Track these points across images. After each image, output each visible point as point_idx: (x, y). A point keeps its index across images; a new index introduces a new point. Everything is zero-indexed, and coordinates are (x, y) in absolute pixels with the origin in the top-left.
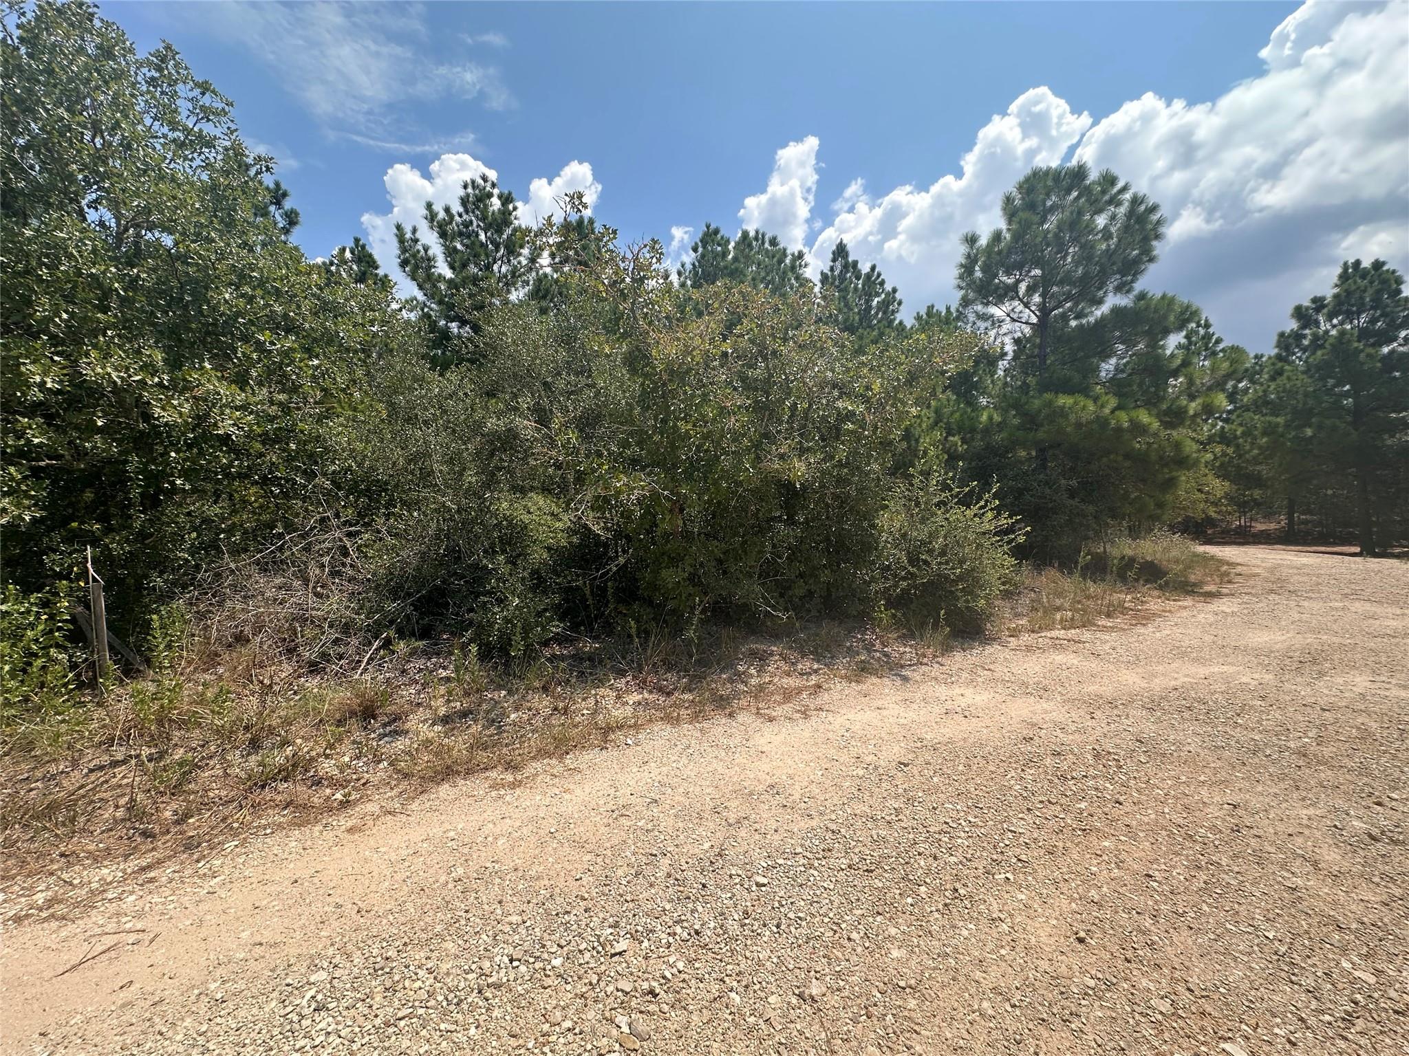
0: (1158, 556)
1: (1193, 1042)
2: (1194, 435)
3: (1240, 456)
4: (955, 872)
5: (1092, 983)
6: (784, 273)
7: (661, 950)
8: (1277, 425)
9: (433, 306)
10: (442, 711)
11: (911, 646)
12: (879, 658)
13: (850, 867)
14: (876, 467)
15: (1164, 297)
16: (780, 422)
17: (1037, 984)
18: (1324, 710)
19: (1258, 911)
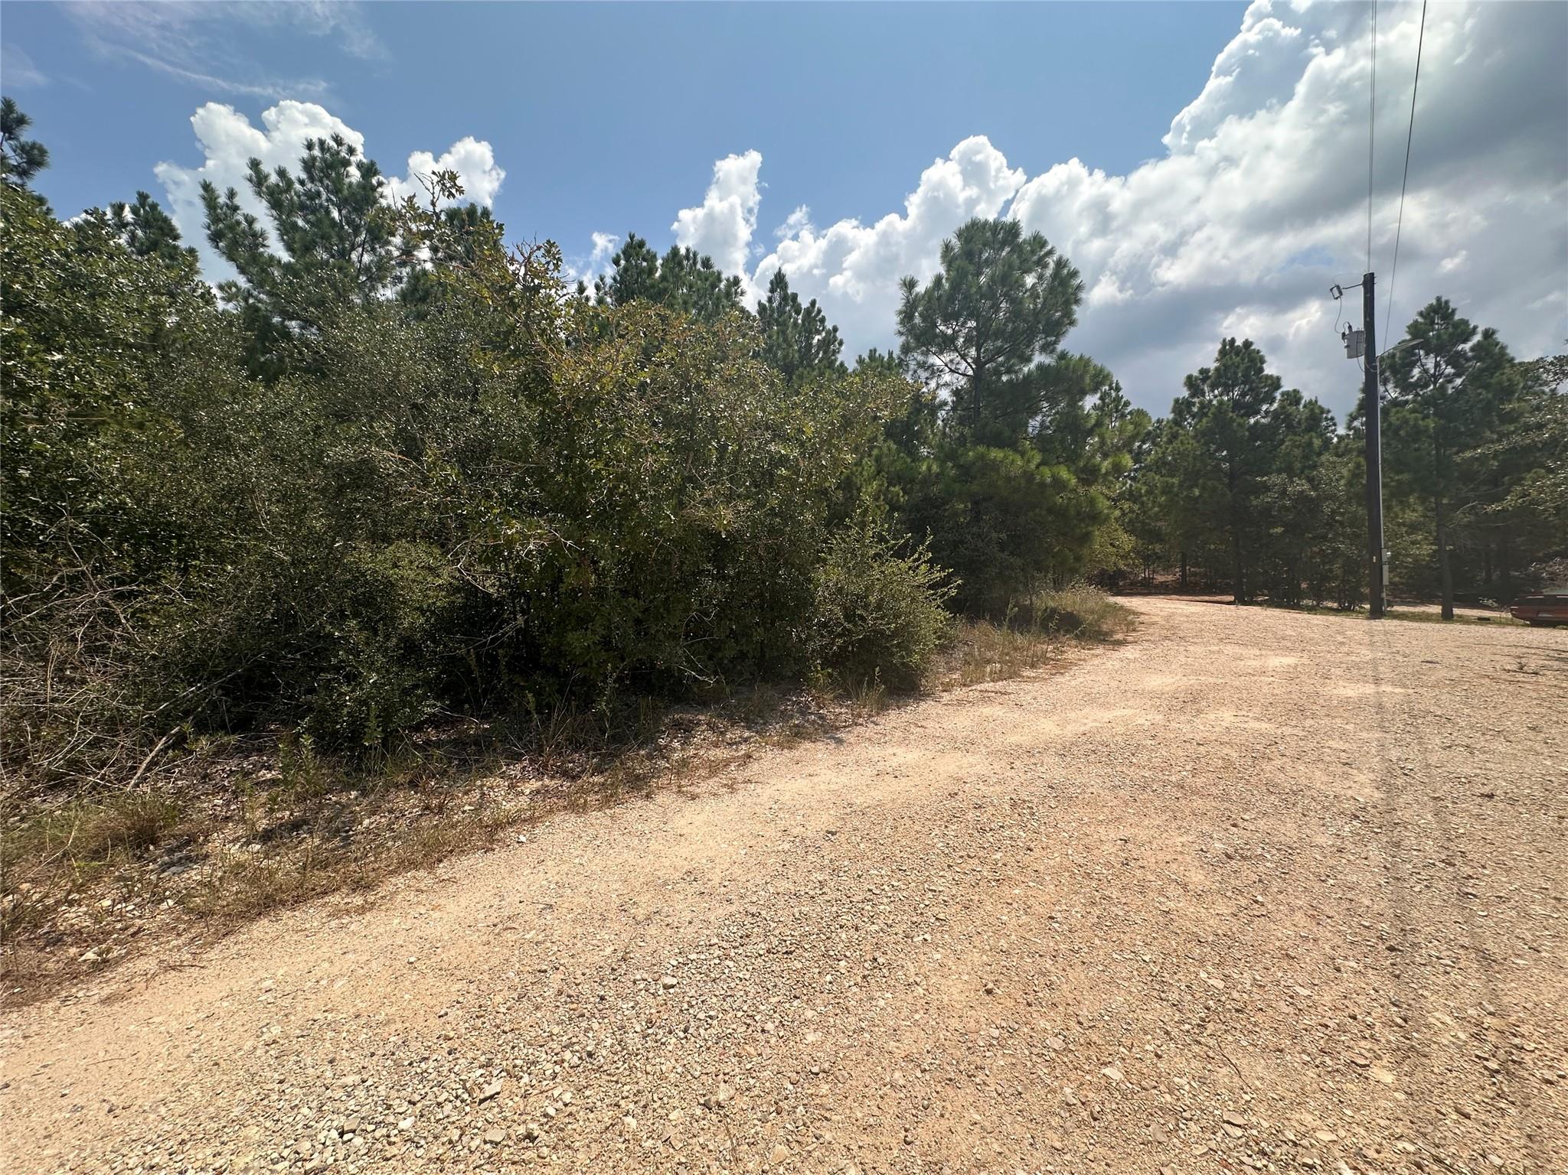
0: (1077, 607)
1: (1080, 1073)
2: (1106, 491)
3: (1145, 512)
4: (875, 940)
5: (996, 1033)
6: (718, 298)
7: (545, 1083)
8: (1173, 483)
9: (262, 296)
10: (262, 825)
11: (847, 707)
12: (814, 721)
13: (769, 951)
14: (809, 516)
15: (1081, 357)
16: (707, 464)
17: (947, 1043)
18: (1199, 744)
19: (1139, 937)
